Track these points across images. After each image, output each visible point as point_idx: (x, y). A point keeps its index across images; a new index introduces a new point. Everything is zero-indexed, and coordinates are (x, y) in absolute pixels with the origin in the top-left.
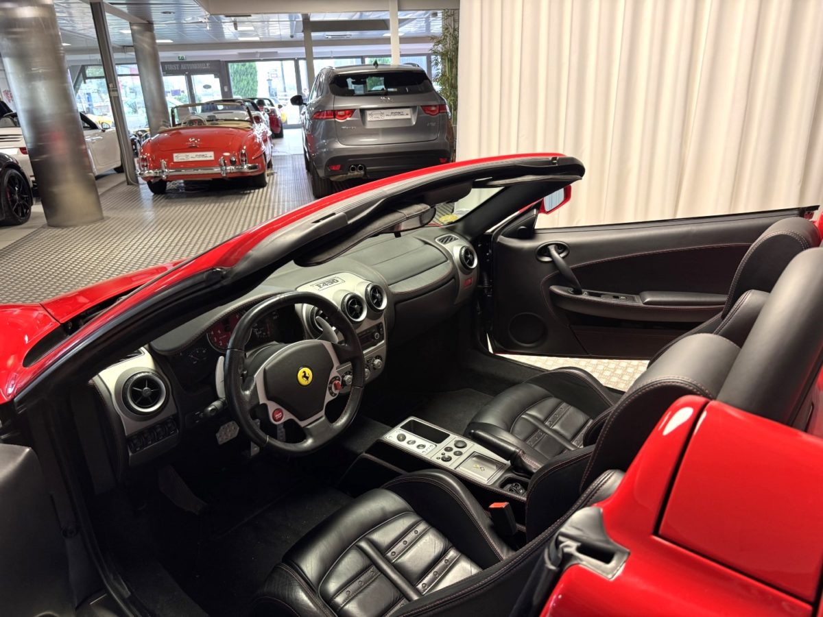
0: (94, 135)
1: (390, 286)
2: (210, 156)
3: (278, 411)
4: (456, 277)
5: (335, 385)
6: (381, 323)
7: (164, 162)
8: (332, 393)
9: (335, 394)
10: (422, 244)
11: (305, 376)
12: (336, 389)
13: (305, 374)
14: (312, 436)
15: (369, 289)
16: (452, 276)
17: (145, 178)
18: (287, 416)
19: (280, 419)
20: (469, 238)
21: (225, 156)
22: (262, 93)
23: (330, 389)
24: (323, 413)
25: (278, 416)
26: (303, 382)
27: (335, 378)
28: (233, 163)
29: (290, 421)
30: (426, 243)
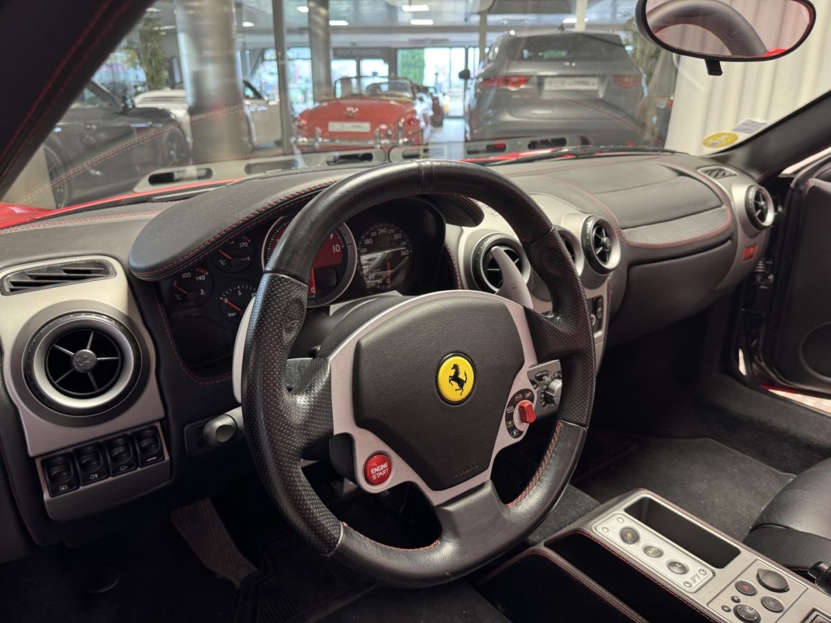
0: (259, 105)
1: (624, 231)
2: (365, 127)
3: (381, 457)
4: (734, 237)
5: (522, 409)
6: (601, 297)
7: (319, 130)
8: (511, 429)
9: (520, 433)
10: (673, 174)
11: (455, 378)
12: (523, 420)
13: (457, 373)
14: (456, 534)
15: (590, 224)
16: (729, 237)
17: (299, 147)
18: (401, 473)
19: (382, 480)
20: (757, 176)
21: (381, 130)
22: (428, 81)
23: (510, 417)
24: (486, 475)
25: (378, 470)
26: (452, 392)
27: (523, 392)
28: (388, 137)
29: (407, 487)
30: (681, 174)
